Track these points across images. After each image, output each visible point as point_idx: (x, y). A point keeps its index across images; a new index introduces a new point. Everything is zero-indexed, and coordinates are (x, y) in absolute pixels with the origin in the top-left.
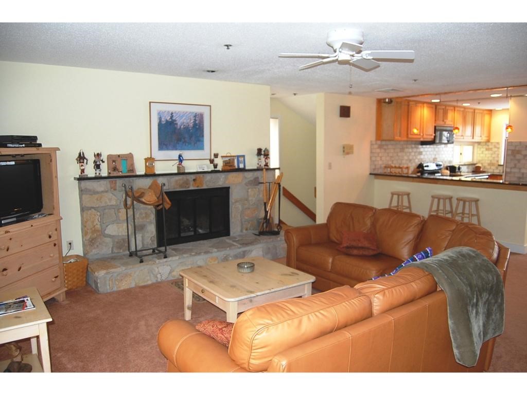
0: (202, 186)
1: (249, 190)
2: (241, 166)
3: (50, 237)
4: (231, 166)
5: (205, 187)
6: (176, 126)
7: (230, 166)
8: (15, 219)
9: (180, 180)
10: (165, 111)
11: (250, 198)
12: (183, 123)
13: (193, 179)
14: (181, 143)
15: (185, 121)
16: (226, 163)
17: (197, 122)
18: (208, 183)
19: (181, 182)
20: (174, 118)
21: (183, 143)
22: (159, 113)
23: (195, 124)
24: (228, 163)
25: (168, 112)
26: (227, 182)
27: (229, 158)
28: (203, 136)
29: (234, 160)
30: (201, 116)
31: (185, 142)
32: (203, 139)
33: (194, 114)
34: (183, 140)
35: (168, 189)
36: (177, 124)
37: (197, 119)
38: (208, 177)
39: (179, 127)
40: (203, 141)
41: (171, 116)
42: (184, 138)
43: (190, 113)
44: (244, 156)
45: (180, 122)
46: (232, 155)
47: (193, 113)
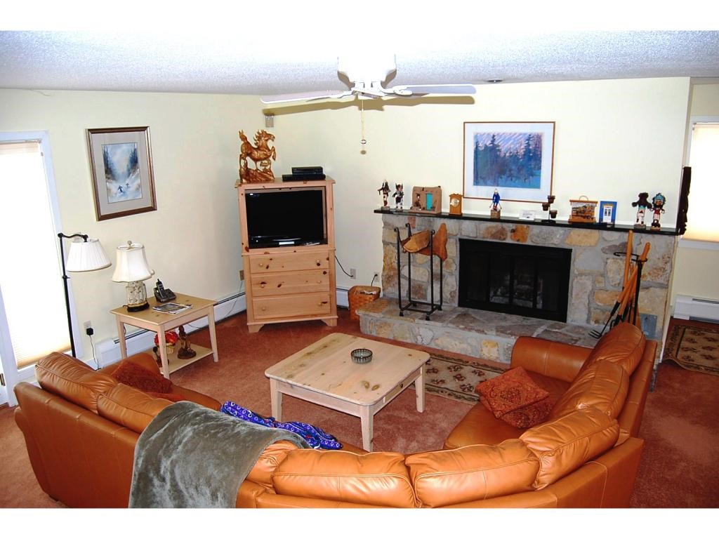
0: (525, 239)
1: (609, 261)
2: (607, 219)
3: (319, 265)
4: (587, 217)
5: (529, 242)
6: (498, 153)
7: (584, 217)
8: (293, 243)
9: (493, 227)
10: (485, 134)
11: (610, 275)
12: (510, 148)
13: (511, 229)
14: (504, 177)
15: (512, 146)
16: (577, 212)
17: (531, 147)
18: (535, 237)
19: (494, 231)
20: (496, 143)
21: (509, 177)
22: (476, 137)
23: (528, 151)
24: (580, 212)
25: (489, 134)
26: (567, 241)
27: (584, 204)
28: (540, 168)
29: (593, 208)
30: (538, 139)
31: (511, 176)
32: (540, 173)
33: (527, 136)
34: (508, 172)
35: (476, 237)
36: (500, 151)
37: (531, 142)
38: (536, 229)
39: (502, 155)
40: (540, 176)
41: (492, 139)
42: (510, 170)
43: (520, 134)
44: (614, 204)
45: (505, 148)
46: (590, 200)
47: (525, 134)
